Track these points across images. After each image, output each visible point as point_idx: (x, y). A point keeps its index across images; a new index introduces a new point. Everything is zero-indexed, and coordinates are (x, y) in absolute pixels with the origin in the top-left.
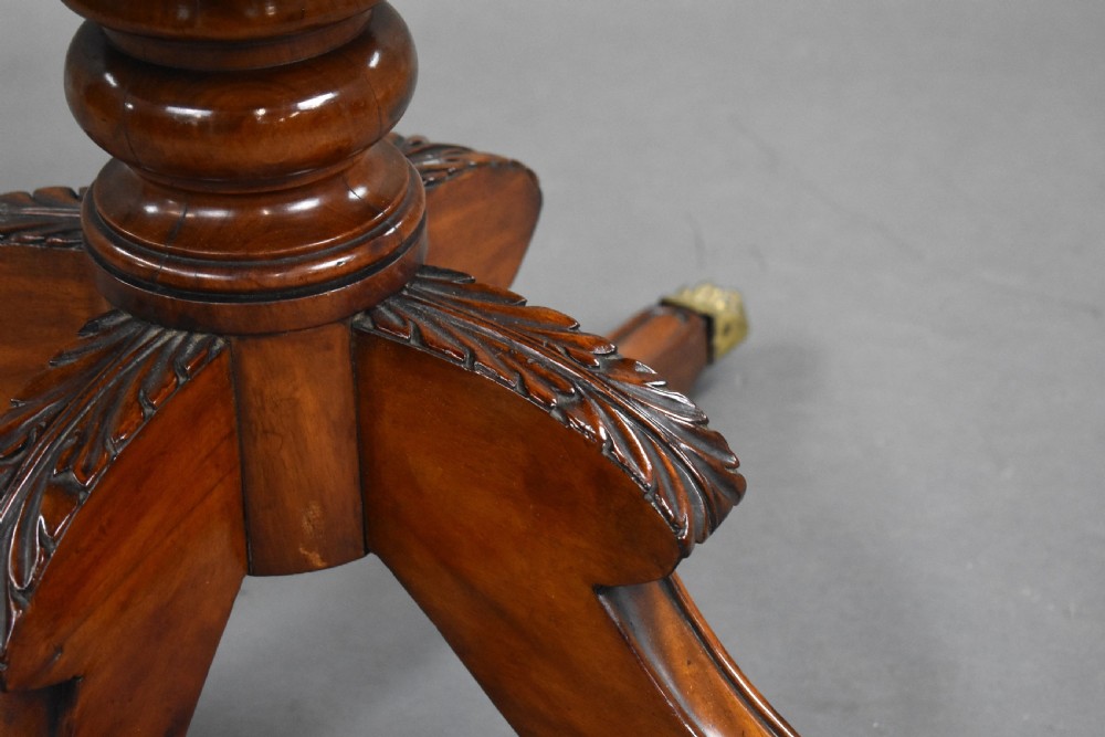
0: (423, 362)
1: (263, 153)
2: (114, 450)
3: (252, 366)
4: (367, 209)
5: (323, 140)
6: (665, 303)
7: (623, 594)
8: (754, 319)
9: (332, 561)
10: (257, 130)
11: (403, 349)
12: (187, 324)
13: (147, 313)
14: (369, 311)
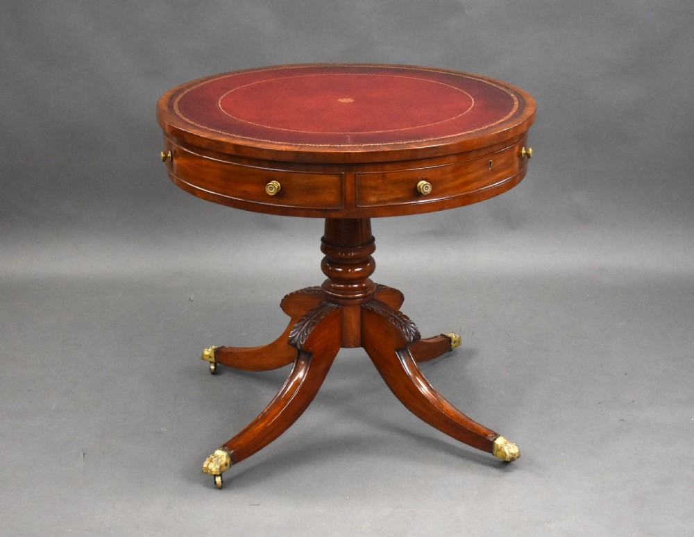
0: (371, 312)
1: (348, 276)
2: (322, 318)
3: (345, 312)
4: (365, 288)
5: (358, 275)
6: (441, 335)
7: (400, 352)
8: (462, 342)
9: (355, 347)
10: (348, 273)
11: (368, 309)
12: (335, 303)
13: (329, 301)
14: (364, 304)
